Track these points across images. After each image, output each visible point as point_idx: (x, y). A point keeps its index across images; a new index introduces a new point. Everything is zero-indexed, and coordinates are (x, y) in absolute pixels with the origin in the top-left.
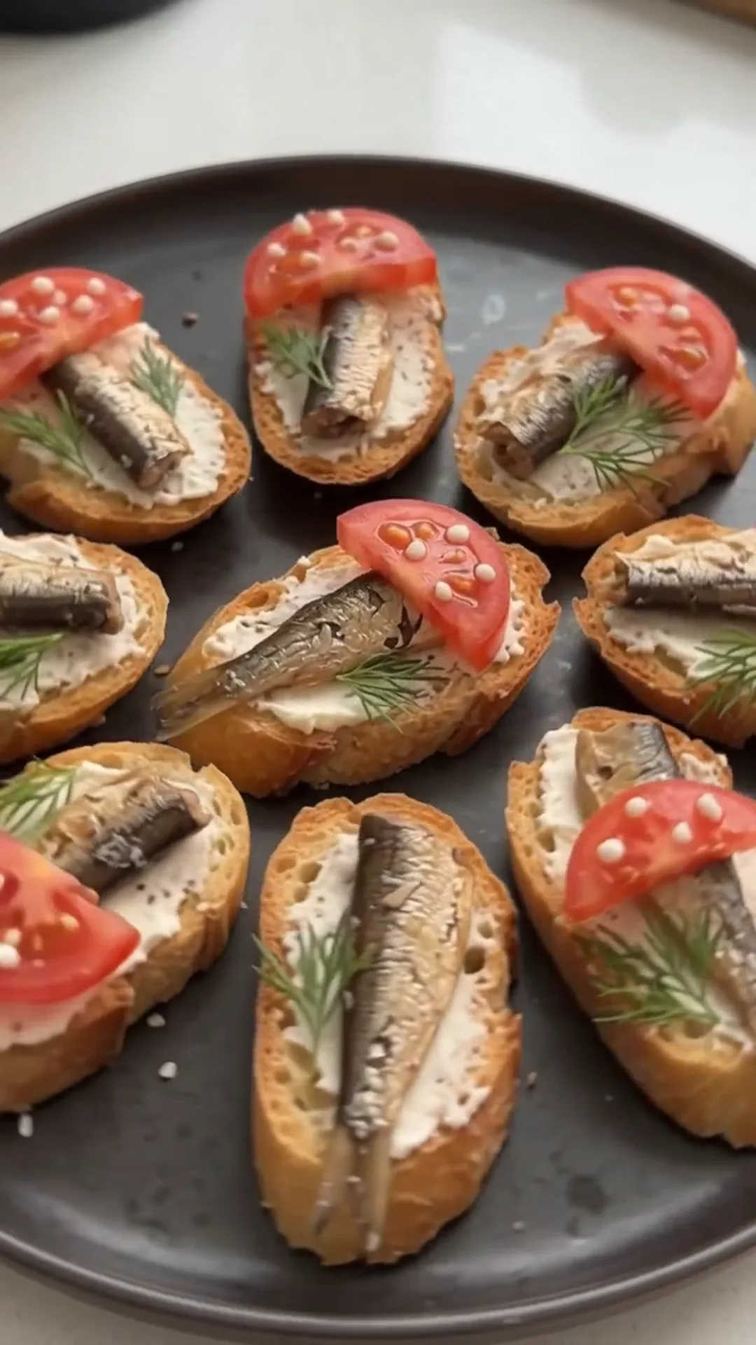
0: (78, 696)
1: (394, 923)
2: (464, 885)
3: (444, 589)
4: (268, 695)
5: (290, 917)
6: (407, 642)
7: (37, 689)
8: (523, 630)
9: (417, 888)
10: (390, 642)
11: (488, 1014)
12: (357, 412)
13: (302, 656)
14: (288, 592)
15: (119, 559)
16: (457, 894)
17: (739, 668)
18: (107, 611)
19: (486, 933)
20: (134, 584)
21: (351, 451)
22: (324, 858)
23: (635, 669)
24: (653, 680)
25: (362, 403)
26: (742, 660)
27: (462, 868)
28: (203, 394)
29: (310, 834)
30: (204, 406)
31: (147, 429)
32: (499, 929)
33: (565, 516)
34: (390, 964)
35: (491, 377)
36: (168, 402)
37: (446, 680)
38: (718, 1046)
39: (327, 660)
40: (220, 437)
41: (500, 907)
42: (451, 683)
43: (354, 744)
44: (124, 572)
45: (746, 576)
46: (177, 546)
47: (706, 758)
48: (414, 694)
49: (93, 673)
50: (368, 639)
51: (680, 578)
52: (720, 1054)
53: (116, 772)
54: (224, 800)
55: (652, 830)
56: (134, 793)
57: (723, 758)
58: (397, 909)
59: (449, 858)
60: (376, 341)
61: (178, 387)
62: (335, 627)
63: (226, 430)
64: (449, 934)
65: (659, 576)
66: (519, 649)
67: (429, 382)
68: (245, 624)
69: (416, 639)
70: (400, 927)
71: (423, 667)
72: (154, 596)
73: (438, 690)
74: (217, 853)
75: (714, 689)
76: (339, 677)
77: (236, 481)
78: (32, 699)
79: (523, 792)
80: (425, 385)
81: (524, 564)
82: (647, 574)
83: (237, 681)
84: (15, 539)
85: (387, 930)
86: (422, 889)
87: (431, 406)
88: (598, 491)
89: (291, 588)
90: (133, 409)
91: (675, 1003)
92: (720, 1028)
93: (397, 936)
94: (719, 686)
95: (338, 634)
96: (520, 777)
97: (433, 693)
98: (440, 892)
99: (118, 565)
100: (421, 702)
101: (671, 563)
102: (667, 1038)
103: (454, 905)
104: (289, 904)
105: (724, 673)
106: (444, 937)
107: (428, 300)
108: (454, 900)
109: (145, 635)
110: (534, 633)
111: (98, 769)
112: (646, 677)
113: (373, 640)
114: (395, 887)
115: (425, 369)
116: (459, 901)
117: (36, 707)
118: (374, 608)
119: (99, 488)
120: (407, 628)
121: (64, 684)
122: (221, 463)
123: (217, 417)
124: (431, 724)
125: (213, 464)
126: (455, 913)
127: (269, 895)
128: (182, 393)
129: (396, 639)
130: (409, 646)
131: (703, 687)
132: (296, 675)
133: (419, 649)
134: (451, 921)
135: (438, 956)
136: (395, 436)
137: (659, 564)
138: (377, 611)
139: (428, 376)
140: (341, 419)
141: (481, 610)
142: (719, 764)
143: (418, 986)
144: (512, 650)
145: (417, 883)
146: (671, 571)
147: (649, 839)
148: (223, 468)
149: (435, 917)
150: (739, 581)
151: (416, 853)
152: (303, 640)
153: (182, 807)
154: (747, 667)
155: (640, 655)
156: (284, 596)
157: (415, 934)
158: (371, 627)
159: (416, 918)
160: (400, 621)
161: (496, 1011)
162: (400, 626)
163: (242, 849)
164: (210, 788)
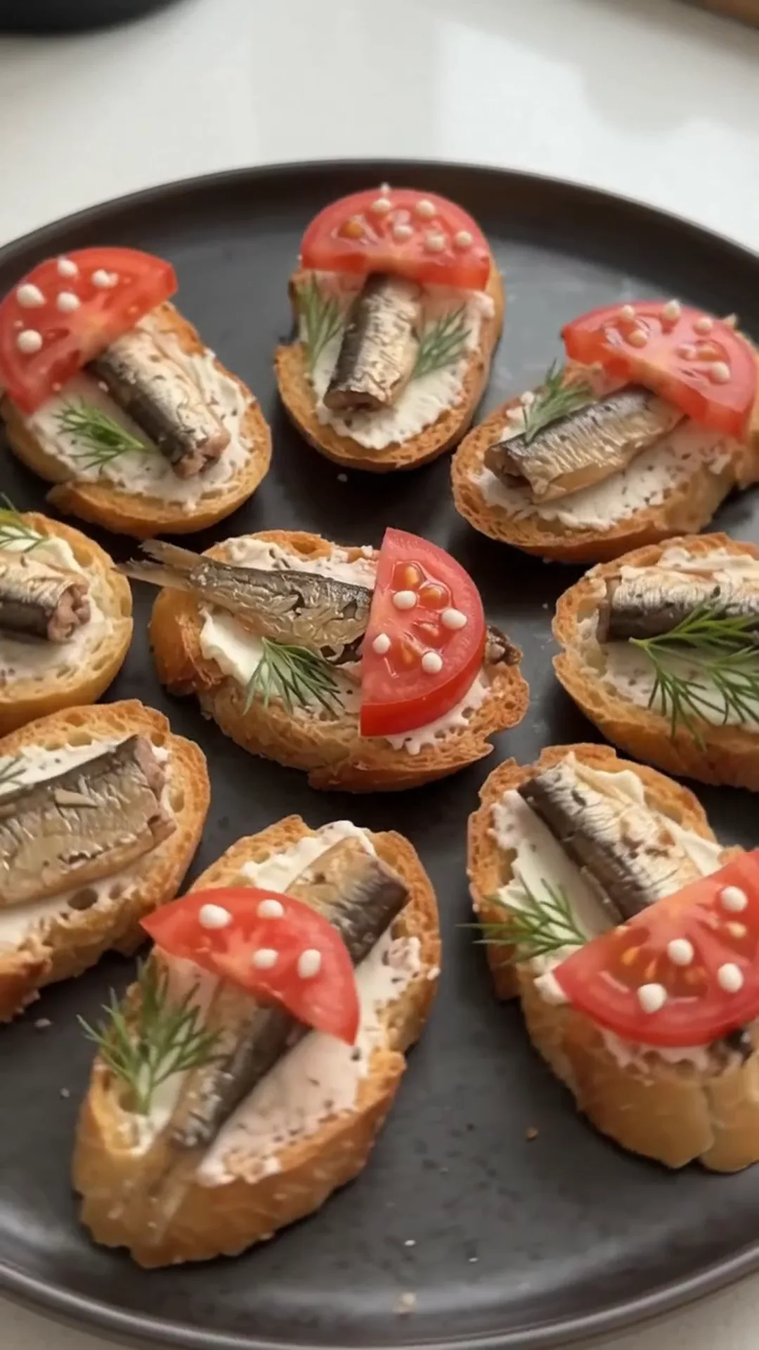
0: (118, 500)
1: (45, 810)
2: (133, 844)
3: (383, 642)
4: (217, 610)
5: (24, 750)
6: (340, 661)
7: (101, 472)
8: (441, 740)
9: (88, 806)
10: (328, 651)
11: (37, 939)
12: (532, 479)
13: (259, 601)
14: (329, 560)
15: (260, 440)
16: (118, 844)
17: (536, 922)
18: (186, 456)
19: (115, 894)
20: (247, 463)
21: (511, 509)
22: (98, 740)
23: (477, 850)
24: (475, 870)
25: (544, 475)
26: (547, 920)
27: (149, 833)
28: (465, 382)
29: (117, 719)
30: (452, 388)
31: (374, 364)
32: (127, 901)
33: (594, 697)
34: (7, 831)
35: (689, 549)
36: (429, 363)
37: (334, 717)
38: (125, 1128)
39: (273, 620)
40: (432, 417)
41: (149, 890)
42: (336, 722)
43: (232, 697)
44: (251, 451)
45: (629, 862)
46: (343, 478)
47: (429, 959)
48: (304, 703)
49: (146, 494)
50: (313, 633)
51: (579, 812)
52: (118, 1135)
53: (74, 565)
54: (107, 647)
55: (257, 935)
56: (43, 580)
57: (435, 972)
58: (58, 805)
59: (146, 818)
60: (620, 442)
61: (453, 360)
62: (300, 603)
63: (443, 417)
64: (73, 859)
65: (567, 797)
66: (414, 748)
67: (635, 511)
68: (272, 553)
69: (347, 666)
70: (43, 818)
71: (331, 691)
72: (247, 482)
73: (323, 717)
74: (56, 671)
75: (505, 919)
76: (263, 639)
77: (403, 458)
78: (90, 474)
79: (275, 841)
80: (629, 511)
81: (511, 698)
82: (559, 784)
83: (202, 578)
84: (217, 368)
85: (34, 810)
86: (92, 811)
87: (612, 528)
88: (645, 703)
89: (333, 559)
90: (384, 344)
91: (137, 1070)
92: (141, 1120)
93: (34, 821)
94: (511, 922)
95: (298, 610)
96: (287, 829)
97: (316, 716)
98: (103, 828)
99: (255, 442)
100: (299, 712)
101: (591, 797)
102: (107, 1085)
103: (107, 848)
104: (40, 743)
105: (522, 915)
106: (67, 857)
107: (723, 452)
108: (111, 845)
109: (207, 502)
110: (443, 750)
111: (68, 554)
112: (475, 862)
113: (316, 638)
114: (79, 791)
115: (647, 500)
116: (114, 850)
117: (89, 484)
118: (342, 615)
119: (311, 383)
120: (350, 652)
121: (122, 484)
122: (409, 435)
123: (451, 403)
124: (288, 735)
125: (402, 432)
126: (100, 853)
127: (38, 726)
128: (450, 367)
129: (333, 653)
130: (338, 666)
131: (499, 909)
132: (242, 610)
133: (345, 675)
134: (88, 855)
135: (46, 864)
136: (556, 527)
137: (583, 790)
138: (341, 619)
139: (642, 506)
140: (515, 474)
141: (394, 683)
142: (427, 971)
143: (6, 865)
144: (409, 744)
145: (92, 802)
146: (581, 801)
147: (247, 938)
148: (407, 441)
149: (78, 838)
150: (619, 861)
151: (120, 787)
152: (271, 590)
153: (48, 613)
154: (544, 929)
155: (493, 842)
156: (323, 560)
157: (47, 834)
158: (325, 625)
159: (63, 825)
160: (350, 641)
161: (47, 943)
162: (347, 646)
163: (70, 685)
164: (111, 631)
